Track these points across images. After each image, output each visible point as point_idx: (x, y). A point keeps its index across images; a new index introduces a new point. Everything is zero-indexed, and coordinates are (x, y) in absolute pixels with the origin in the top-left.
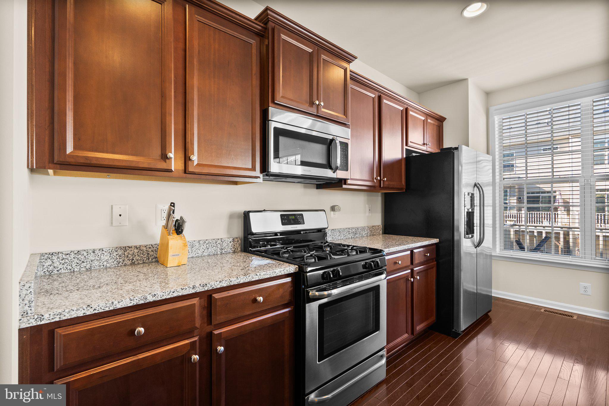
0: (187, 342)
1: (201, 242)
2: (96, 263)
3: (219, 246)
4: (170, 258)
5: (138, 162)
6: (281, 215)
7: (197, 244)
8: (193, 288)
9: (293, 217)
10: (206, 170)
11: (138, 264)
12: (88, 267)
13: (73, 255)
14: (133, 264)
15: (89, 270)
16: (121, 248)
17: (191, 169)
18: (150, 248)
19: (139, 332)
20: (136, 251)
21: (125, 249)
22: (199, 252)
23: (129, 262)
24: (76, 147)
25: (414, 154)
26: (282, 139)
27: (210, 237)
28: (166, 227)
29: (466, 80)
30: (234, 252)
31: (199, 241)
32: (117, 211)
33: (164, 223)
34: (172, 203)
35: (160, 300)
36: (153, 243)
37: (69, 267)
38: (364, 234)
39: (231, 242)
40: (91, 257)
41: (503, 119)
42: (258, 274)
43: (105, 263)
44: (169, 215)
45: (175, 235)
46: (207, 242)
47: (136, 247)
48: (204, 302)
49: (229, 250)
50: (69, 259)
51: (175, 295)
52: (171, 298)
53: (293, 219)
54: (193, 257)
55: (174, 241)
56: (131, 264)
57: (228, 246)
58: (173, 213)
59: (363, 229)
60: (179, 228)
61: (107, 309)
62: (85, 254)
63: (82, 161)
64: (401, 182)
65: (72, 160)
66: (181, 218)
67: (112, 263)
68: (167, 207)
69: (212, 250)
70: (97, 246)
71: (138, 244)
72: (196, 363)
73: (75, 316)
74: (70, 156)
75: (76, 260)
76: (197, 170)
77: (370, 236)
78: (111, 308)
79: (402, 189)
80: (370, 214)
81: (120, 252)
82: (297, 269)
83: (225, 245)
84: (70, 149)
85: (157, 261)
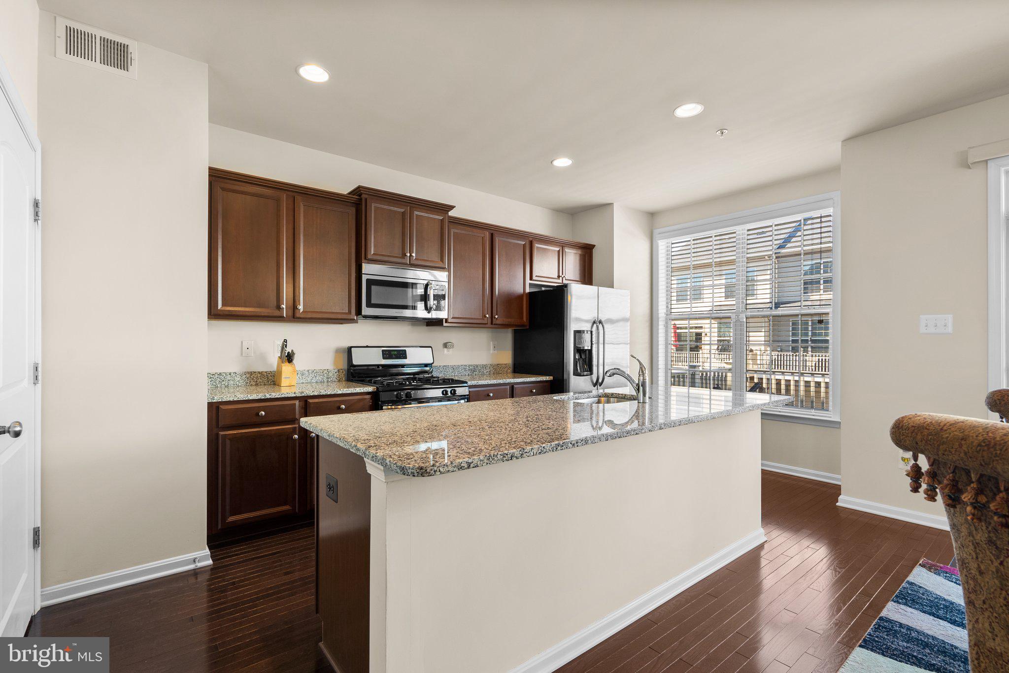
0: (290, 426)
1: (310, 371)
2: (232, 382)
3: (326, 375)
4: (283, 380)
5: (261, 312)
6: (383, 351)
7: (307, 373)
8: (294, 393)
9: (396, 353)
10: (310, 316)
11: (261, 385)
12: (226, 385)
13: (217, 376)
14: (257, 385)
15: (227, 387)
16: (248, 373)
17: (298, 315)
18: (269, 374)
19: (261, 414)
20: (259, 375)
21: (251, 373)
22: (308, 379)
23: (254, 383)
24: (223, 305)
25: (543, 289)
26: (373, 287)
27: (318, 367)
28: (280, 357)
29: (609, 205)
30: (339, 381)
31: (308, 371)
32: (245, 345)
33: (279, 355)
34: (285, 340)
35: (274, 398)
36: (272, 370)
37: (214, 384)
38: (485, 372)
39: (336, 373)
40: (229, 377)
41: (672, 244)
42: (342, 390)
43: (238, 383)
44: (283, 349)
45: (287, 364)
46: (315, 371)
47: (259, 372)
48: (302, 403)
49: (334, 379)
50: (215, 378)
51: (283, 396)
52: (280, 398)
53: (395, 355)
54: (303, 383)
55: (286, 368)
56: (255, 385)
57: (333, 375)
58: (286, 347)
59: (484, 366)
60: (290, 358)
61: (245, 399)
62: (225, 375)
63: (227, 313)
64: (523, 318)
65: (221, 313)
66: (292, 351)
67: (242, 383)
68: (280, 343)
69: (319, 378)
70: (232, 371)
71: (260, 370)
72: (296, 440)
73: (229, 400)
74: (220, 310)
75: (219, 380)
76: (302, 316)
77: (494, 374)
78: (247, 399)
79: (523, 326)
80: (496, 352)
81: (248, 376)
82: (376, 390)
83: (331, 374)
84: (220, 306)
85: (274, 384)
